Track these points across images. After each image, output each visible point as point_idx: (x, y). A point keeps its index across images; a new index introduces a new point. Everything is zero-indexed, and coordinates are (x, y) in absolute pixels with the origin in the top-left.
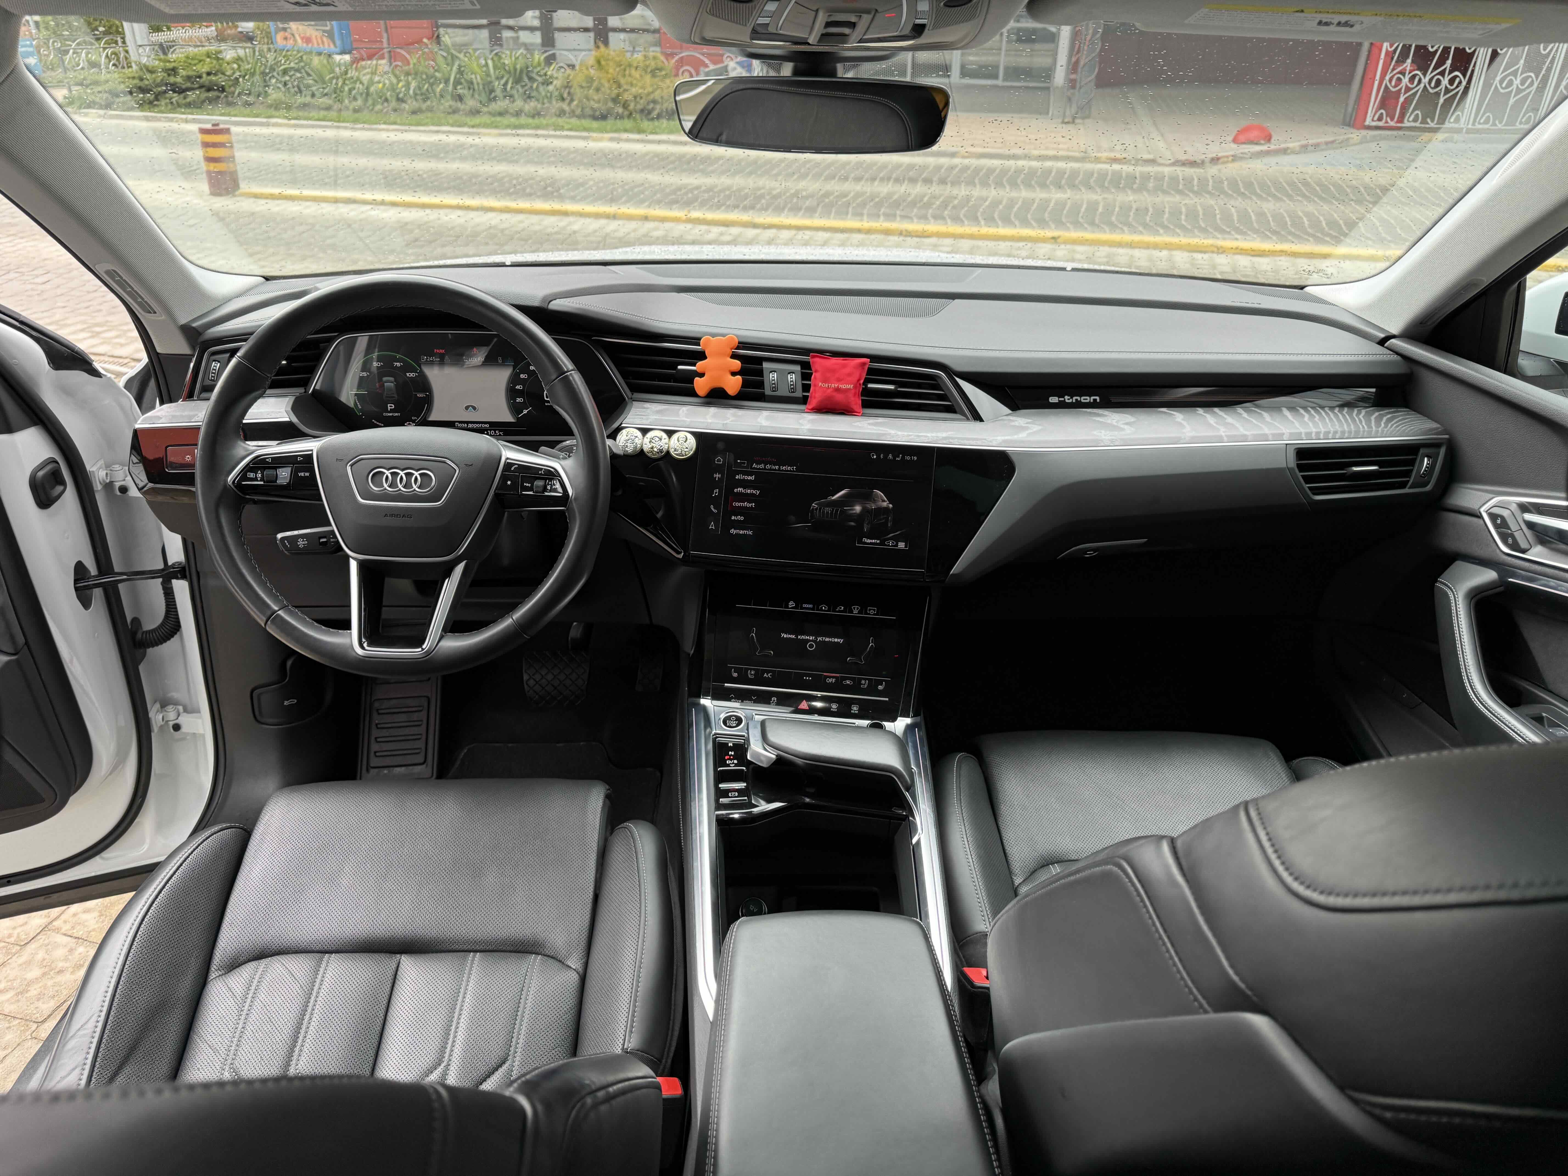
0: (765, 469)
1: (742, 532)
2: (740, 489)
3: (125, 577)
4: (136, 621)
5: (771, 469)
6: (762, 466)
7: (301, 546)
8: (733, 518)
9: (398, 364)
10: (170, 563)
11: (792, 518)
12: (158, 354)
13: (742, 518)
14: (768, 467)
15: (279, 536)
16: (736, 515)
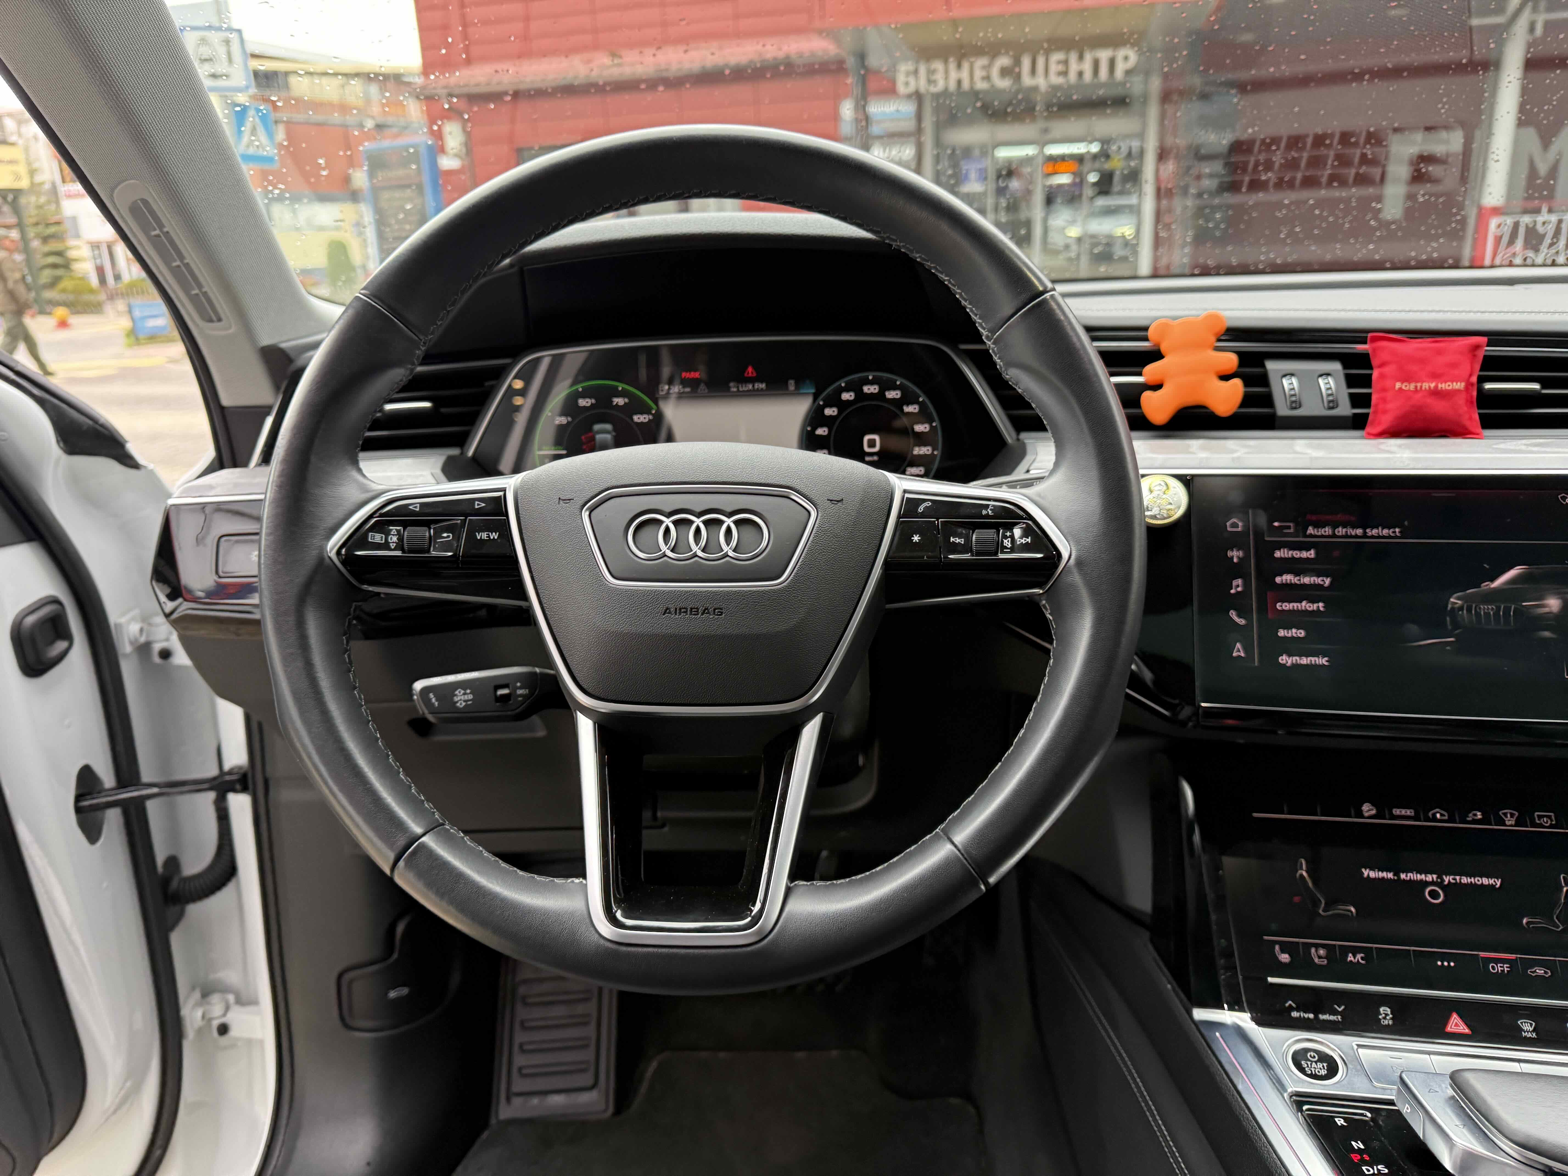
0: (1334, 536)
1: (1304, 661)
2: (1288, 578)
3: (155, 790)
4: (173, 862)
5: (1346, 536)
6: (1327, 531)
7: (461, 705)
8: (1282, 633)
9: (620, 401)
10: (227, 767)
11: (1413, 629)
12: (222, 409)
13: (1301, 633)
14: (1341, 531)
15: (418, 685)
16: (1288, 627)
